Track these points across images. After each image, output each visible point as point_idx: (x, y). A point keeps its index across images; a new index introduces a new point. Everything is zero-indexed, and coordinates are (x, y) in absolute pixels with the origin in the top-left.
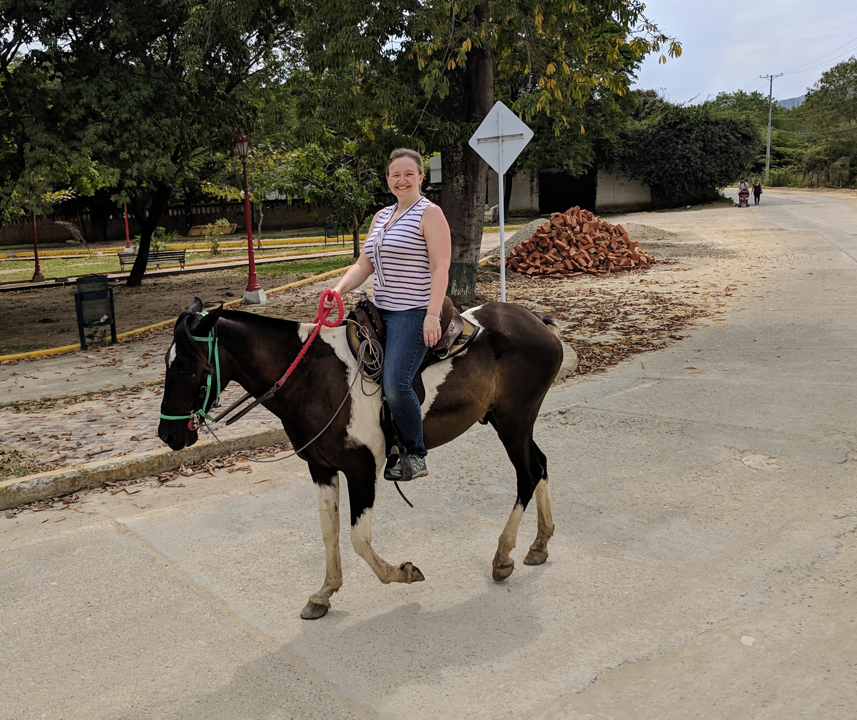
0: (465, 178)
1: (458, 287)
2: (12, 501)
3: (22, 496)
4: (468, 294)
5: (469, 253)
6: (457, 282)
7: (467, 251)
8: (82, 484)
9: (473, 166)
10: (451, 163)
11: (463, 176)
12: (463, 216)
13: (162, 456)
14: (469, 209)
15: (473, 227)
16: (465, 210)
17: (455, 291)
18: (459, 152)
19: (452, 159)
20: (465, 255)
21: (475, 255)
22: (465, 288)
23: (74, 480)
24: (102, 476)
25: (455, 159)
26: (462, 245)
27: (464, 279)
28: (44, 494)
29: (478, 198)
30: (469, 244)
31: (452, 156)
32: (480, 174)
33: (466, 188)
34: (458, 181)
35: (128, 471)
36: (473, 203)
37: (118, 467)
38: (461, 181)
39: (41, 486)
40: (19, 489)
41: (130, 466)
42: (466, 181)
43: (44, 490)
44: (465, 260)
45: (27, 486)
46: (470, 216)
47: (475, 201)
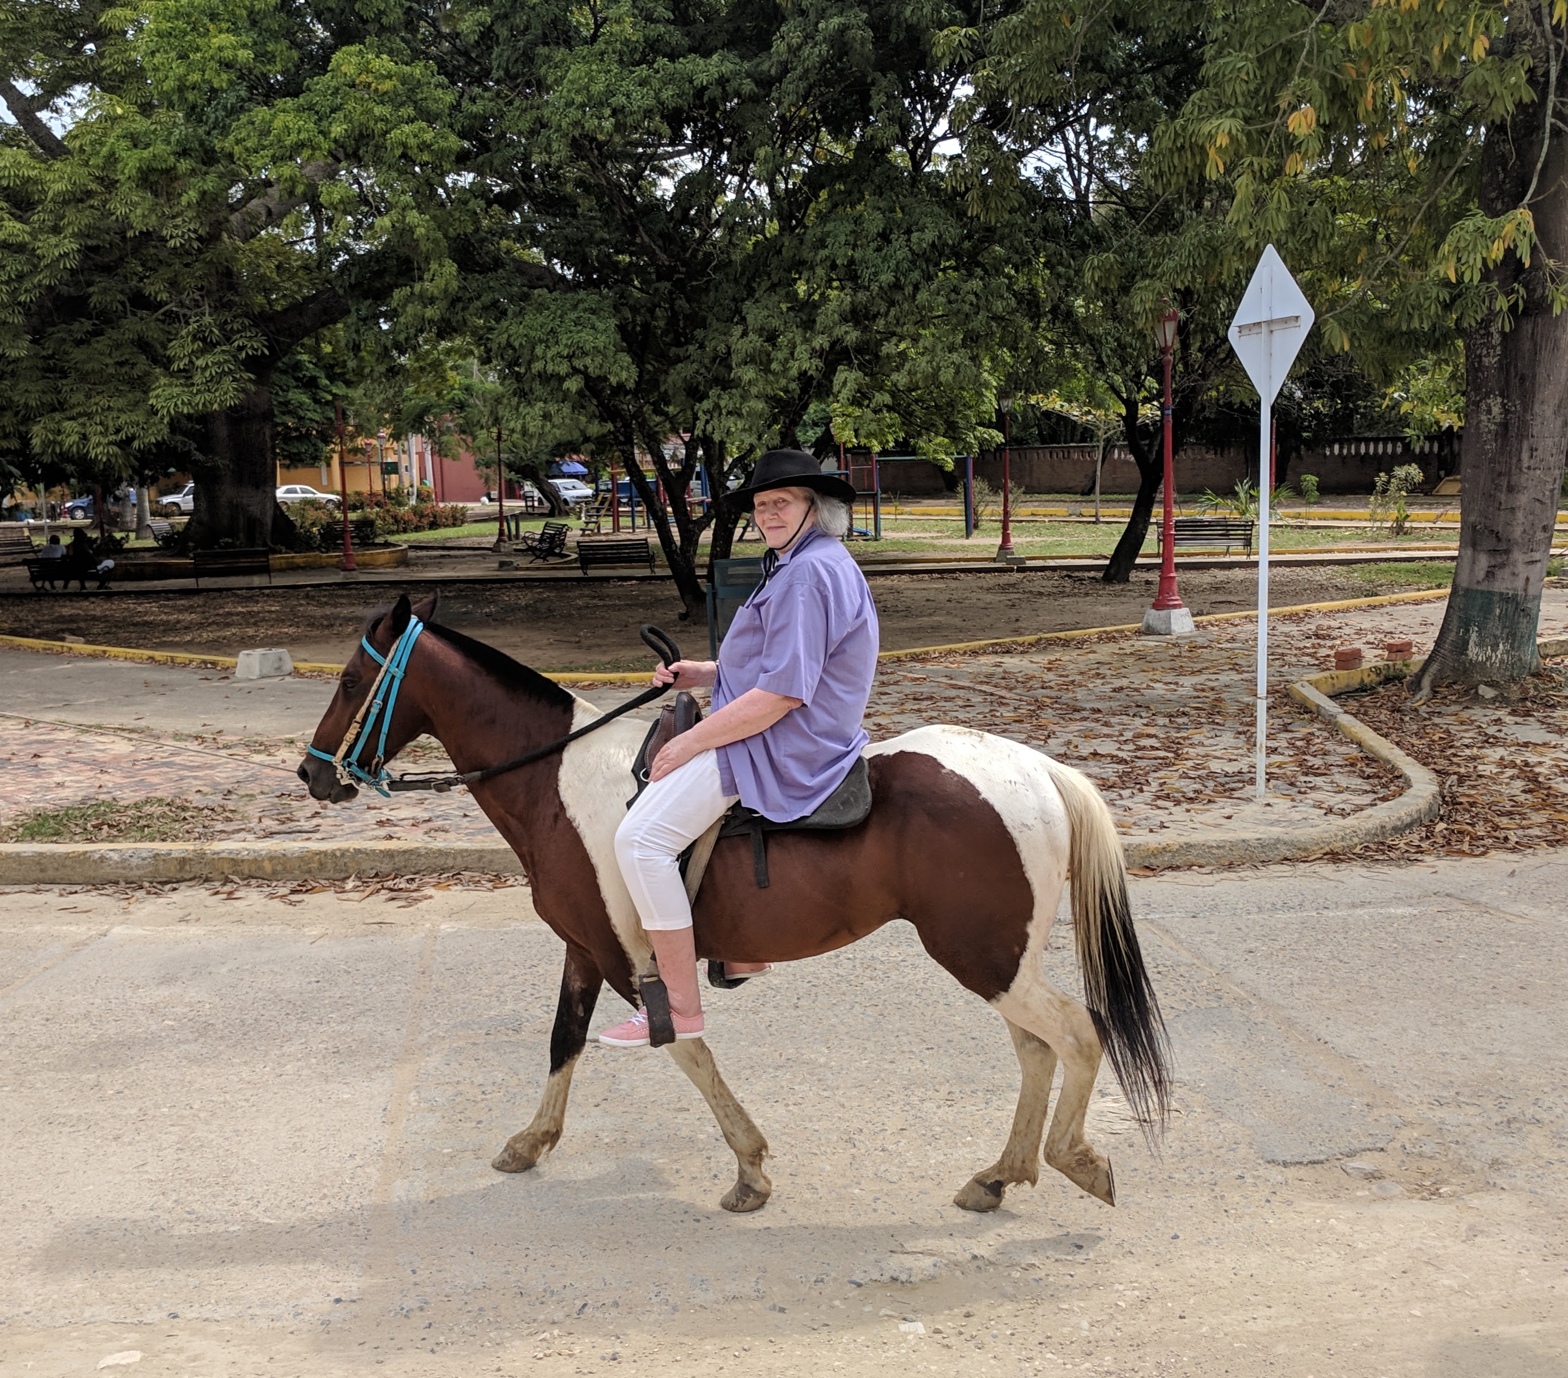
0: (1503, 405)
1: (1480, 644)
2: (91, 873)
3: (105, 871)
4: (1502, 661)
5: (1506, 572)
6: (1479, 632)
7: (1502, 566)
8: (197, 870)
9: (1523, 379)
10: (1477, 370)
11: (1499, 400)
12: (1498, 487)
13: (325, 853)
14: (1509, 474)
15: (1520, 515)
16: (1500, 474)
17: (1476, 650)
18: (1494, 347)
19: (1480, 362)
20: (1499, 574)
21: (1522, 577)
22: (1495, 647)
23: (183, 862)
24: (226, 865)
25: (1486, 361)
26: (1493, 552)
27: (1494, 627)
28: (138, 873)
29: (1532, 450)
30: (1507, 552)
31: (1480, 356)
32: (1539, 397)
33: (1505, 425)
34: (1489, 412)
35: (268, 866)
36: (1520, 460)
37: (252, 855)
38: (1496, 410)
39: (134, 861)
40: (102, 859)
41: (271, 859)
42: (1506, 411)
43: (138, 867)
44: (1502, 585)
45: (116, 857)
46: (1511, 489)
47: (1525, 455)
